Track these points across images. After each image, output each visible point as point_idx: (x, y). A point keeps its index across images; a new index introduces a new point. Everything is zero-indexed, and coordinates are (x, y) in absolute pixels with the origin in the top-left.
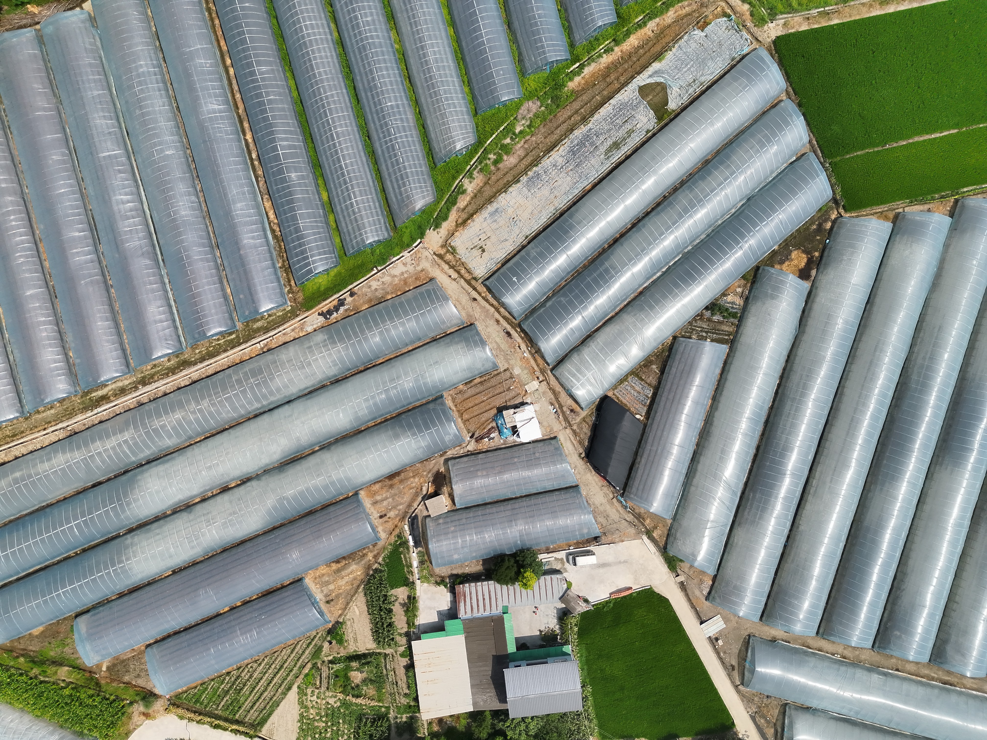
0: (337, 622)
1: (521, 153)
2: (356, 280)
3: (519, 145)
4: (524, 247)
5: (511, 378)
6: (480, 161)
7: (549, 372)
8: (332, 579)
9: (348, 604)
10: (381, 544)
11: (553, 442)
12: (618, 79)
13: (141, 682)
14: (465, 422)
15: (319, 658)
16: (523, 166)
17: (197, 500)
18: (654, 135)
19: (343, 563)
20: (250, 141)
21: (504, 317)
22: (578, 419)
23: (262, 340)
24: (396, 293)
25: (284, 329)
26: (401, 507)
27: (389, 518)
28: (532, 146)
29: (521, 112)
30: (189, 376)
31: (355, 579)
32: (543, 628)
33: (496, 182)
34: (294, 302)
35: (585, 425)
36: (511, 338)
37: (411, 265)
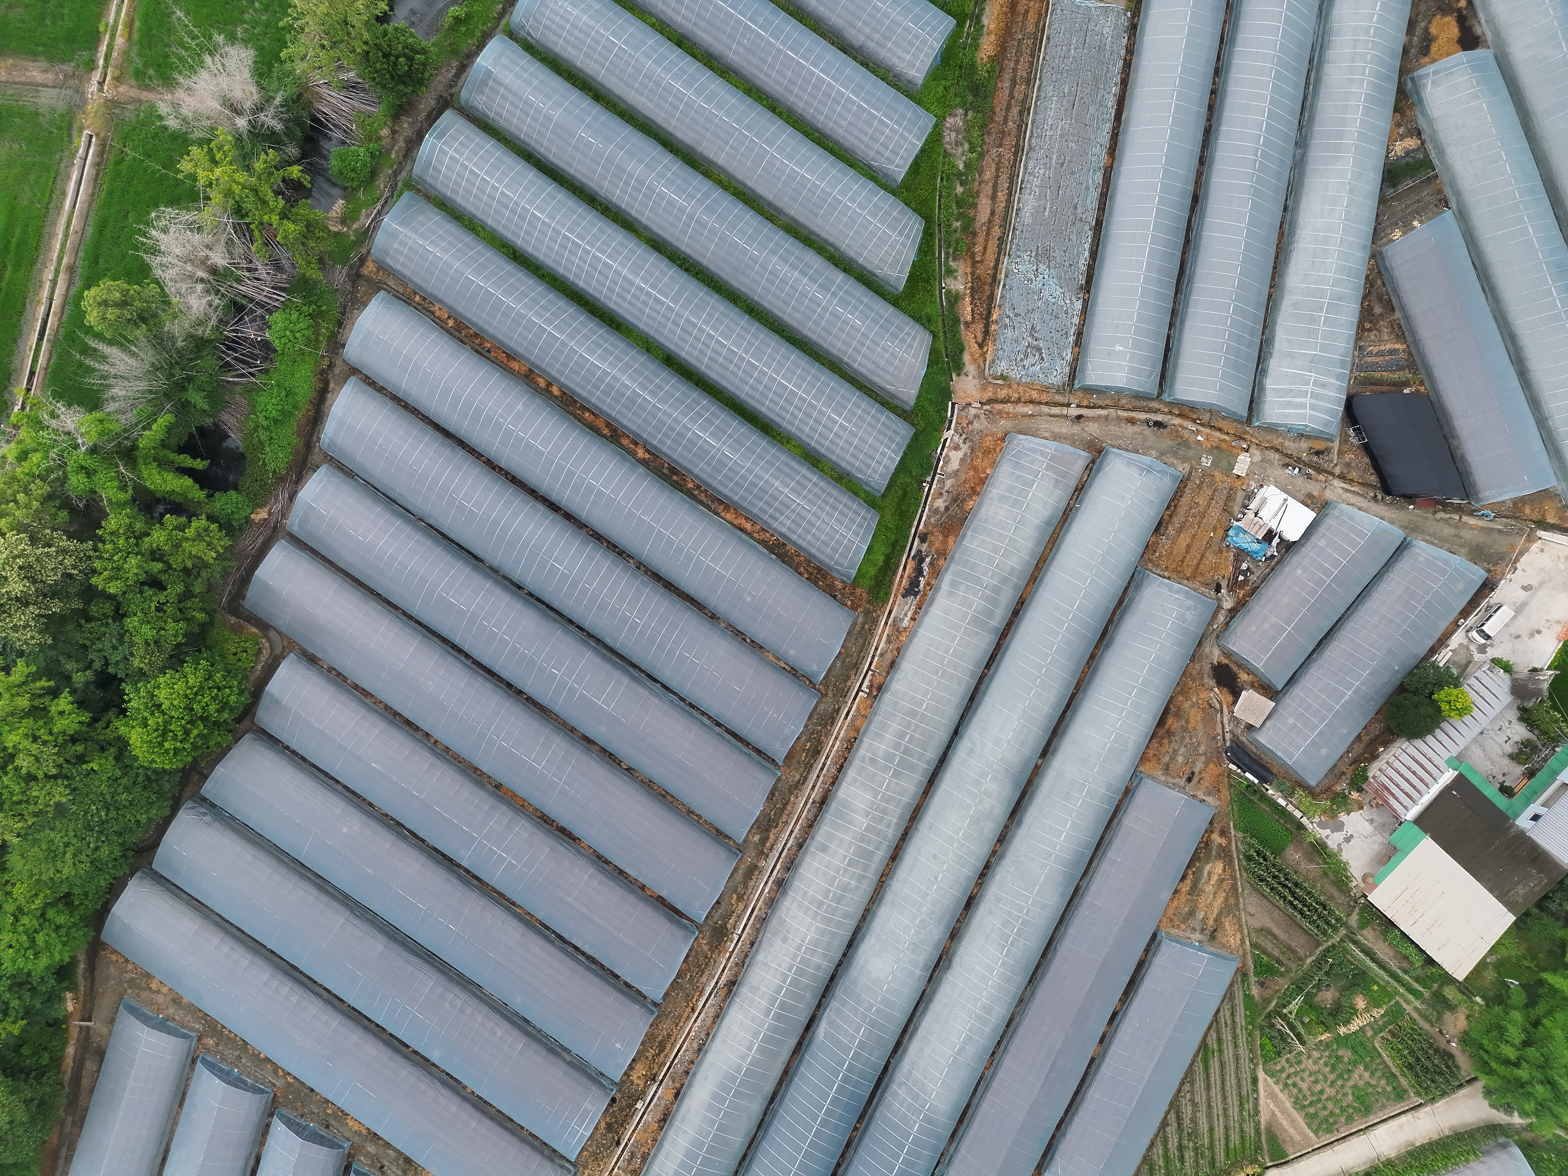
1: (986, 191)
2: (913, 517)
3: (977, 184)
4: (1086, 301)
6: (945, 244)
7: (1248, 430)
8: (1193, 904)
9: (1238, 919)
10: (1217, 813)
11: (1329, 510)
14: (1193, 578)
16: (1004, 204)
18: (1135, 28)
19: (1190, 873)
21: (1134, 409)
22: (1335, 457)
23: (861, 684)
24: (974, 492)
25: (876, 649)
26: (1202, 748)
27: (1200, 773)
28: (993, 170)
29: (947, 139)
30: (811, 801)
31: (1221, 881)
32: (1509, 749)
33: (984, 253)
34: (859, 606)
35: (1348, 457)
36: (1165, 427)
37: (964, 443)
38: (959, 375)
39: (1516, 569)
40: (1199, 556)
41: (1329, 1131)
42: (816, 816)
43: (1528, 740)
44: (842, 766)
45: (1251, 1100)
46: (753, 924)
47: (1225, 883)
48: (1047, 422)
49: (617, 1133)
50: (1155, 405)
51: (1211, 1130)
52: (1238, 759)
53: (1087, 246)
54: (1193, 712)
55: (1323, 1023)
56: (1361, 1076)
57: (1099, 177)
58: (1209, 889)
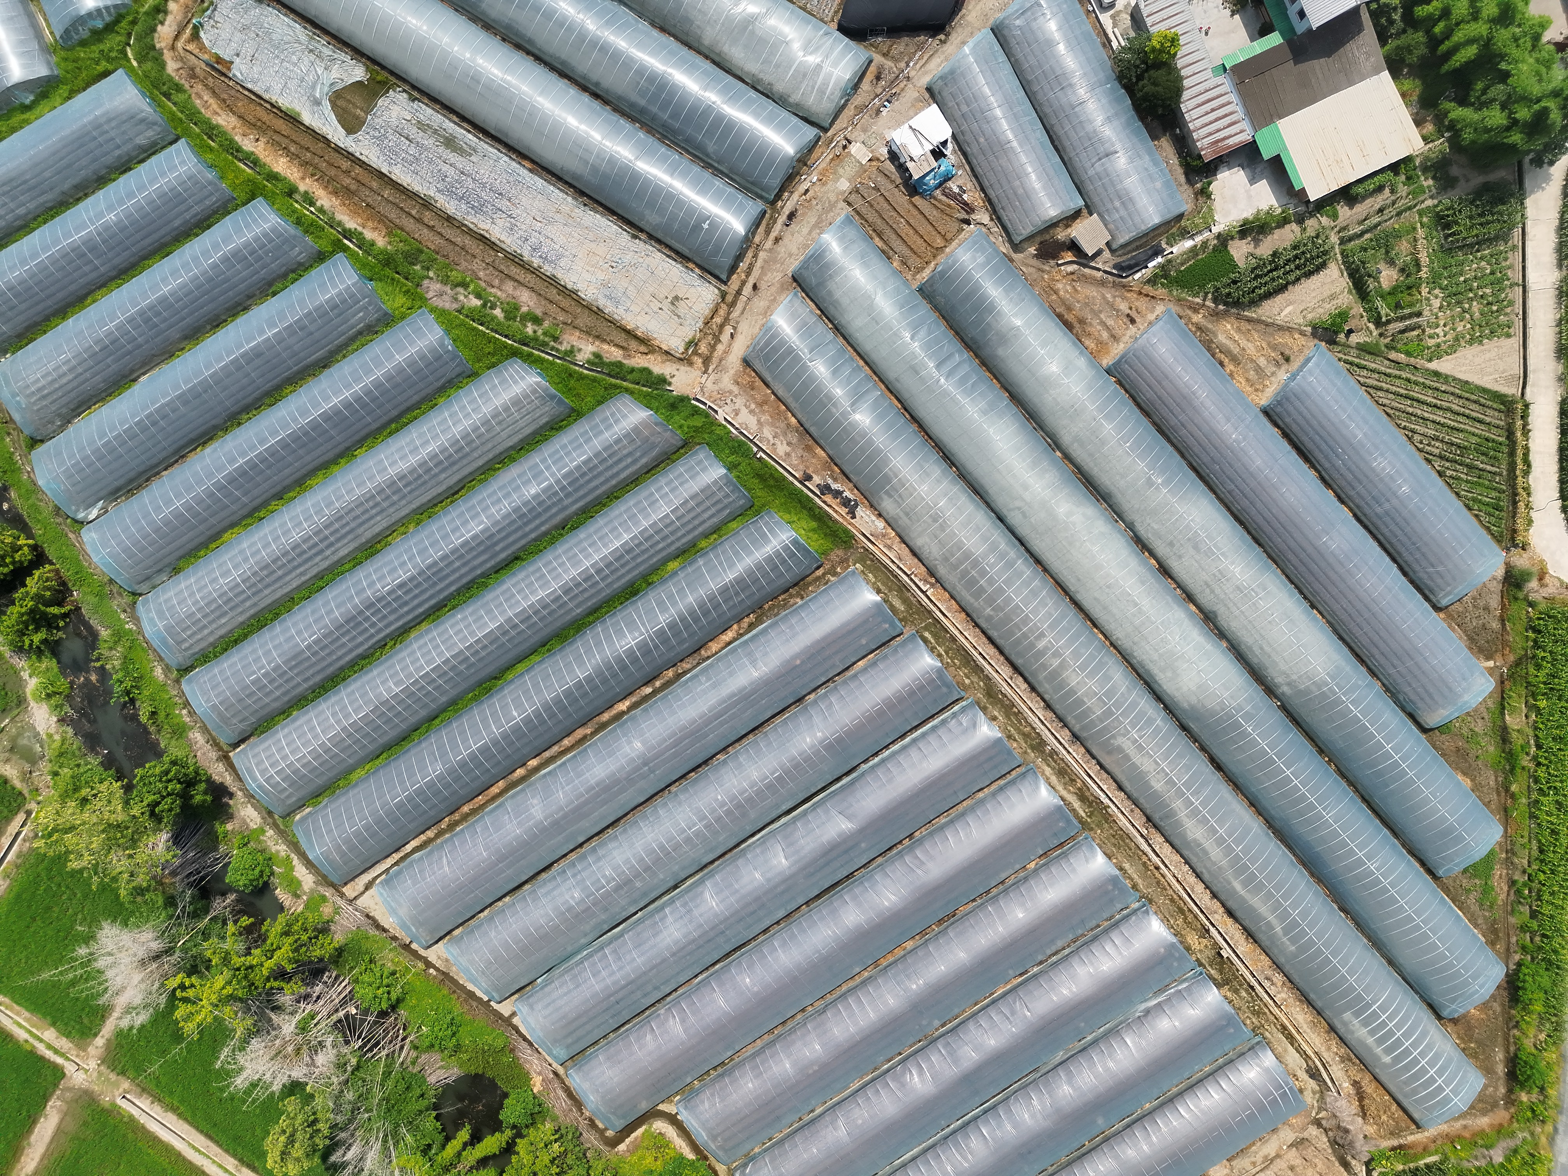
0: (1314, 335)
1: (509, 286)
2: (784, 478)
3: (499, 293)
4: (651, 237)
5: (857, 191)
6: (543, 346)
7: (829, 134)
8: (1250, 365)
9: (1281, 328)
10: (1174, 308)
11: (936, 89)
12: (347, 172)
13: (1494, 602)
14: (948, 241)
15: (1377, 344)
16: (529, 276)
17: (1193, 608)
18: (414, 87)
19: (1219, 355)
20: (627, 703)
21: (768, 232)
22: (889, 64)
23: (921, 590)
24: (784, 412)
25: (893, 562)
26: (1109, 296)
27: (1130, 308)
28: (493, 273)
29: (447, 305)
30: (1008, 678)
31: (1239, 330)
34: (847, 562)
35: (894, 51)
36: (796, 211)
37: (735, 403)
38: (670, 384)
40: (929, 227)
41: (1512, 323)
44: (988, 638)
47: (1243, 327)
48: (747, 318)
49: (1243, 984)
50: (772, 212)
52: (1132, 268)
54: (1071, 291)
55: (1410, 288)
58: (1242, 344)
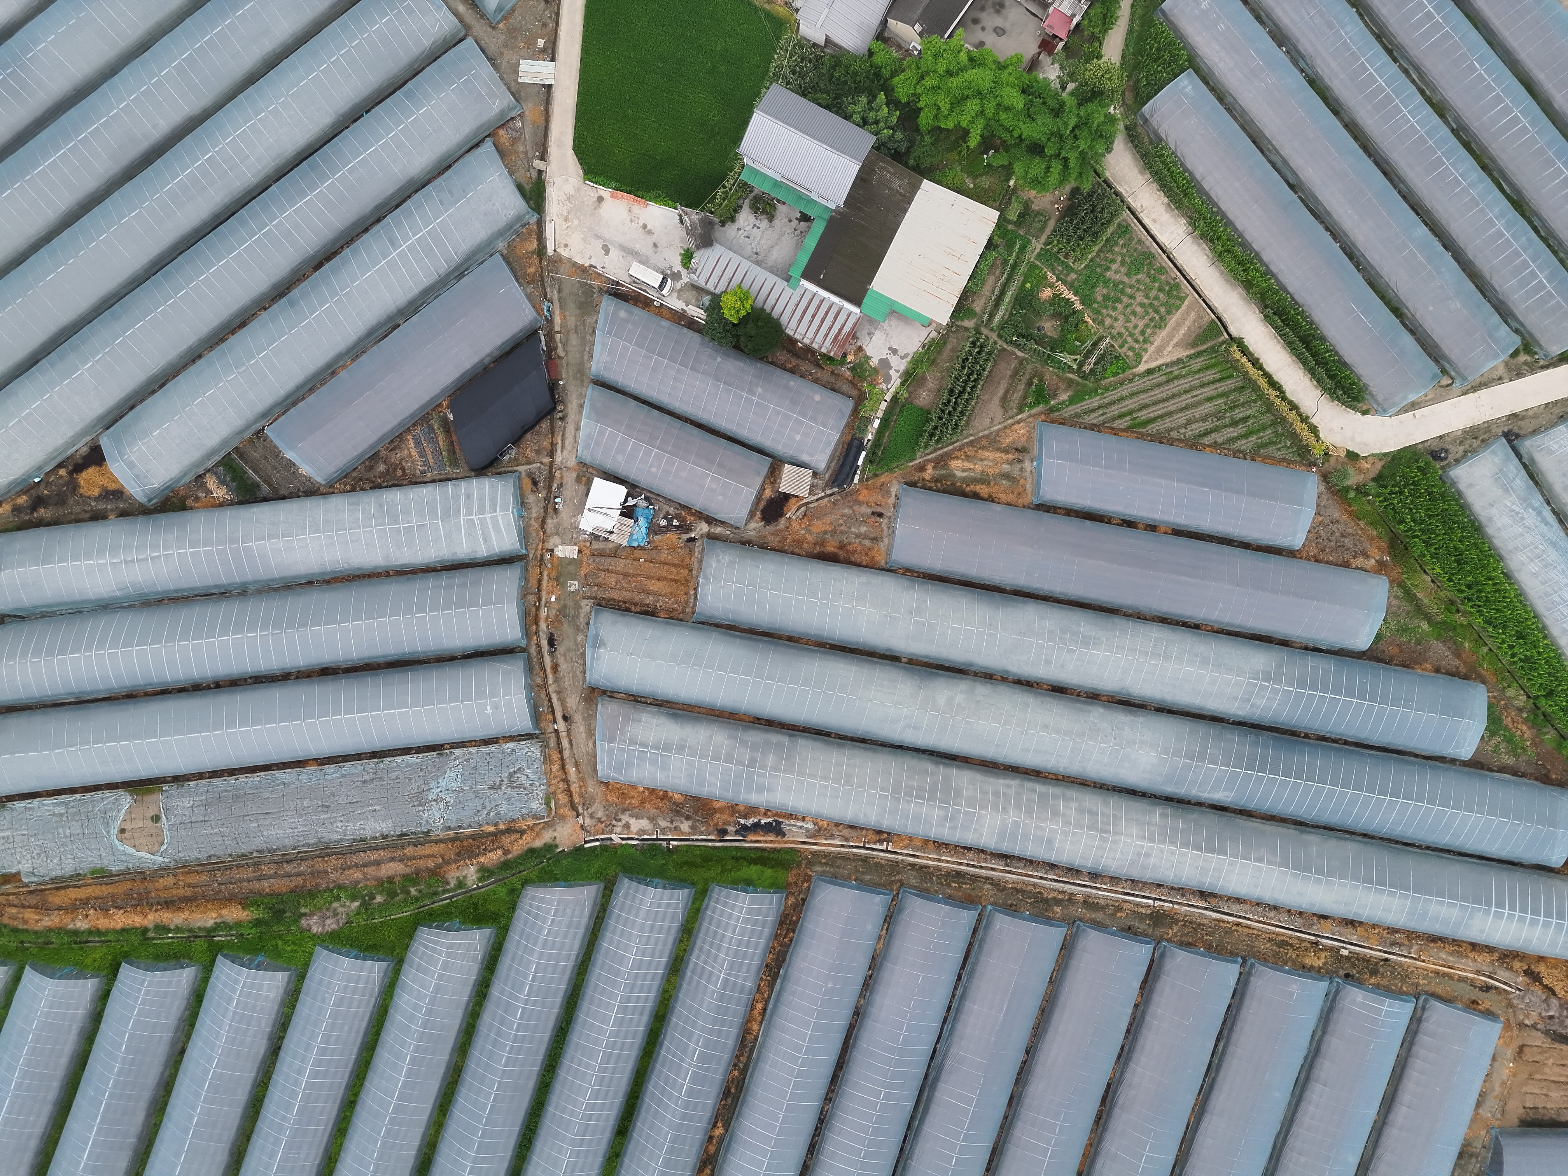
2: (705, 848)
6: (435, 897)
7: (531, 557)
8: (999, 478)
14: (689, 566)
19: (969, 488)
21: (543, 669)
22: (534, 467)
23: (881, 852)
24: (665, 796)
25: (842, 846)
26: (847, 511)
27: (871, 507)
28: (351, 871)
29: (334, 926)
30: (1006, 868)
31: (968, 458)
32: (764, 223)
33: (433, 856)
34: (806, 874)
35: (530, 454)
36: (552, 635)
37: (620, 820)
38: (557, 846)
39: (591, 266)
40: (666, 567)
41: (1177, 286)
42: (1020, 859)
43: (751, 208)
44: (964, 848)
45: (1169, 370)
46: (1140, 890)
47: (969, 454)
48: (578, 747)
49: (1377, 963)
50: (533, 650)
51: (1209, 399)
52: (847, 476)
53: (399, 759)
54: (815, 530)
55: (1077, 325)
56: (1117, 272)
57: (330, 769)
58: (979, 468)
